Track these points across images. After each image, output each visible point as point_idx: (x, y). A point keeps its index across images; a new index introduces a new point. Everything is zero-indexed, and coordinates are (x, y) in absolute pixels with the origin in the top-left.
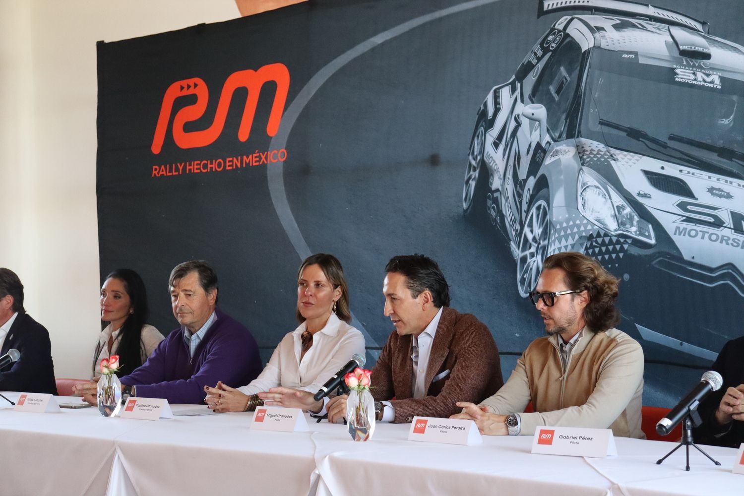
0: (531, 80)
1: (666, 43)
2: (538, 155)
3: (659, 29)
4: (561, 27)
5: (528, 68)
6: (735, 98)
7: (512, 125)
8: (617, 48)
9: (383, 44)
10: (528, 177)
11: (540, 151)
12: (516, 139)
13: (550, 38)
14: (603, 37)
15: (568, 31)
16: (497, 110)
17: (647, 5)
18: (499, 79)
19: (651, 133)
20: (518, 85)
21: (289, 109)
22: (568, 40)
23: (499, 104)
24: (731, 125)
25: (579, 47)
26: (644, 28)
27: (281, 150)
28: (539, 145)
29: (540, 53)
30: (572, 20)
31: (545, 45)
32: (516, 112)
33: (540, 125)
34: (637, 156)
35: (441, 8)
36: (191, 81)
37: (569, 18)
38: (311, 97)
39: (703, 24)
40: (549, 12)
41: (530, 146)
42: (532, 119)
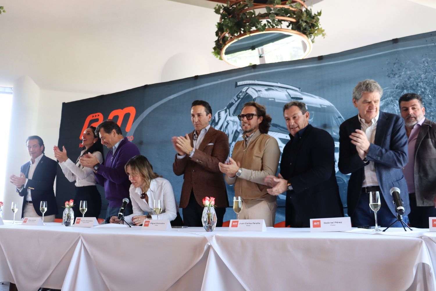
0: (233, 108)
1: (286, 95)
2: (236, 134)
3: (282, 90)
4: (245, 91)
5: (232, 104)
6: (313, 112)
7: (226, 124)
8: (267, 97)
9: (173, 99)
10: (232, 142)
11: (237, 133)
12: (227, 129)
13: (240, 94)
14: (261, 93)
15: (247, 92)
16: (219, 119)
17: (278, 83)
18: (220, 108)
19: (281, 125)
20: (228, 110)
21: (135, 122)
22: (247, 95)
23: (220, 117)
24: (312, 121)
25: (252, 97)
26: (277, 90)
27: (131, 137)
28: (236, 131)
29: (236, 99)
30: (249, 88)
31: (238, 97)
32: (227, 119)
33: (237, 124)
34: (276, 133)
35: (196, 86)
36: (97, 114)
37: (247, 87)
38: (143, 118)
39: (299, 88)
40: (239, 86)
41: (233, 131)
42: (234, 122)
